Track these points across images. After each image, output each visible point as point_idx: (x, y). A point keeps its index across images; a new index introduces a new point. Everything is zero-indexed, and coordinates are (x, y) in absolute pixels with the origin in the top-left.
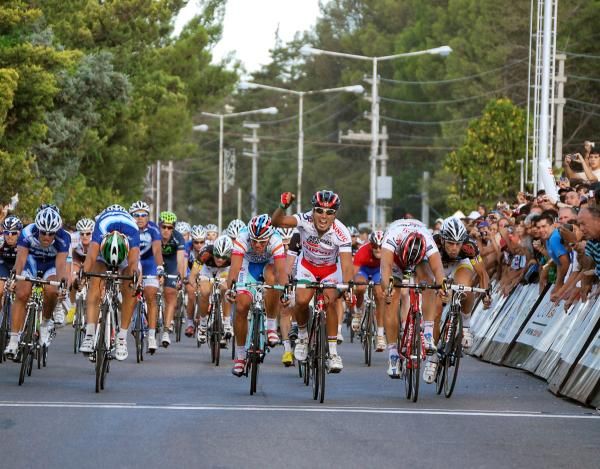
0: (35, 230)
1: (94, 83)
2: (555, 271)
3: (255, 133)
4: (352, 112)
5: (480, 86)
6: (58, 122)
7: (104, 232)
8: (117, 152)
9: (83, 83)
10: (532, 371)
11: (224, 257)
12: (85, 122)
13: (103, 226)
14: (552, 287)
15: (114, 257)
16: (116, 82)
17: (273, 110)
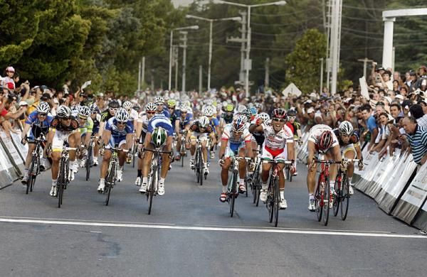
0: (115, 121)
1: (123, 23)
2: (370, 136)
3: (185, 37)
4: (233, 28)
5: (295, 18)
6: (105, 42)
7: (154, 127)
8: (130, 54)
9: (117, 23)
10: (363, 191)
11: (204, 128)
12: (118, 42)
13: (153, 124)
14: (368, 144)
15: (159, 141)
16: (134, 22)
17: (196, 27)
